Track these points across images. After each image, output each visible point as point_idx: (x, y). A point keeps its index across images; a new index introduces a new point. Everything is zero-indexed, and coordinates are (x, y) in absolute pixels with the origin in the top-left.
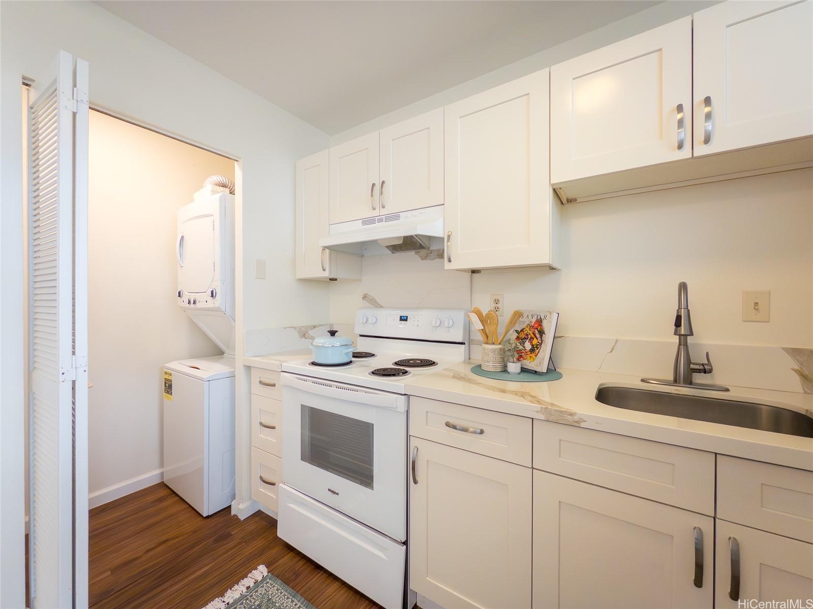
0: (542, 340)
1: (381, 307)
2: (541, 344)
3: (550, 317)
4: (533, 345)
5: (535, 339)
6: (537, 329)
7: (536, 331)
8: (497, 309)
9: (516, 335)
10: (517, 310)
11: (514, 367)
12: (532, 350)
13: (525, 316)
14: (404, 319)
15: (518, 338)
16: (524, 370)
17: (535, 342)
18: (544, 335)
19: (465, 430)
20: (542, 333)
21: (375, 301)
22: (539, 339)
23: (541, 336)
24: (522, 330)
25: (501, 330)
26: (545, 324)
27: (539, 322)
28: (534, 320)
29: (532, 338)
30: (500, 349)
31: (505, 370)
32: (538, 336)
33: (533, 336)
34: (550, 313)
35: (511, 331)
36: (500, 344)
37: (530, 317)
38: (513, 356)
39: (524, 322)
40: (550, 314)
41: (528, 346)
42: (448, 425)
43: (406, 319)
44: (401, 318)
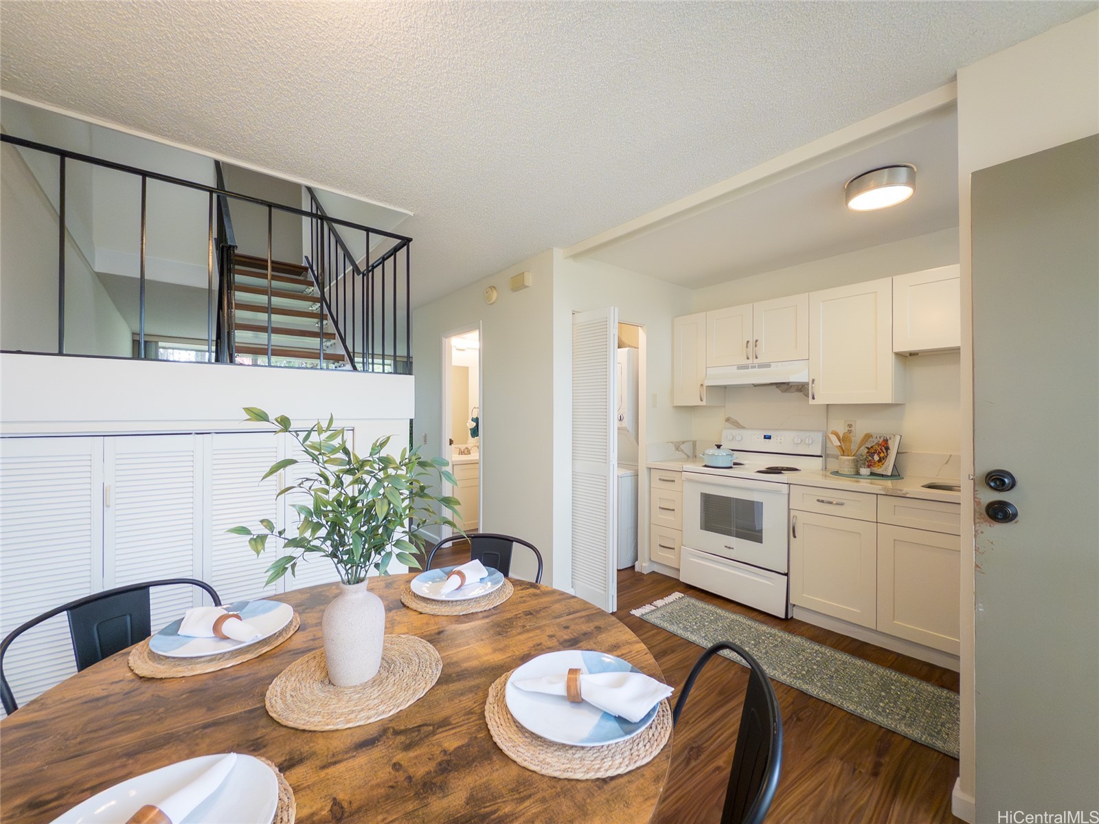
0: (887, 454)
1: (744, 428)
2: (886, 457)
3: (894, 438)
4: (880, 458)
5: (882, 453)
7: (883, 447)
8: (850, 432)
9: (866, 450)
10: (867, 432)
11: (865, 471)
12: (880, 461)
13: (874, 437)
14: (768, 437)
15: (868, 452)
16: (872, 474)
17: (882, 455)
18: (889, 451)
19: (831, 503)
20: (887, 449)
21: (737, 423)
22: (885, 453)
23: (887, 452)
24: (872, 447)
25: (854, 447)
26: (890, 442)
27: (886, 441)
28: (882, 439)
29: (880, 453)
30: (854, 459)
31: (858, 473)
32: (884, 451)
33: (880, 451)
34: (894, 436)
35: (863, 448)
36: (854, 456)
37: (878, 437)
38: (864, 464)
39: (873, 442)
41: (876, 458)
42: (818, 500)
43: (769, 437)
44: (766, 437)
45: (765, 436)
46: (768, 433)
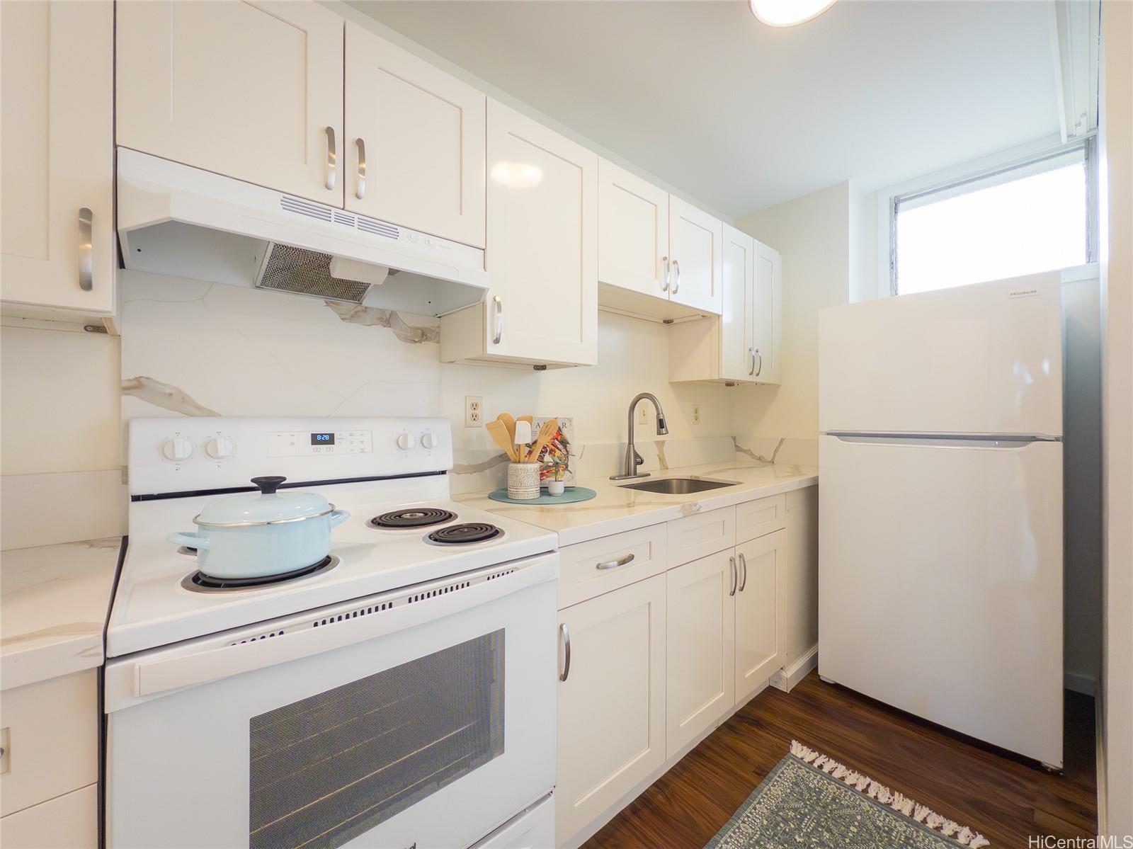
0: (567, 451)
2: (567, 456)
3: (571, 425)
4: (556, 459)
5: (557, 451)
6: (557, 439)
7: (556, 441)
14: (322, 439)
17: (558, 454)
18: (568, 445)
20: (564, 443)
22: (563, 450)
23: (565, 447)
26: (566, 433)
27: (558, 431)
29: (551, 451)
32: (560, 446)
33: (553, 448)
40: (571, 421)
43: (330, 440)
44: (316, 440)
45: (314, 437)
46: (323, 428)
